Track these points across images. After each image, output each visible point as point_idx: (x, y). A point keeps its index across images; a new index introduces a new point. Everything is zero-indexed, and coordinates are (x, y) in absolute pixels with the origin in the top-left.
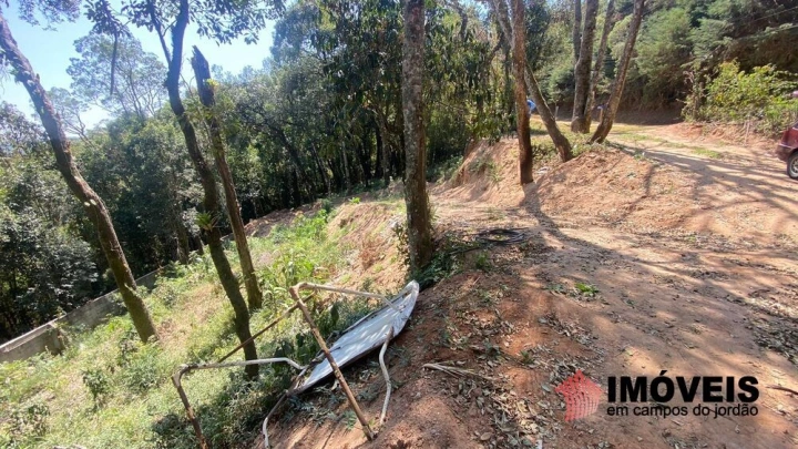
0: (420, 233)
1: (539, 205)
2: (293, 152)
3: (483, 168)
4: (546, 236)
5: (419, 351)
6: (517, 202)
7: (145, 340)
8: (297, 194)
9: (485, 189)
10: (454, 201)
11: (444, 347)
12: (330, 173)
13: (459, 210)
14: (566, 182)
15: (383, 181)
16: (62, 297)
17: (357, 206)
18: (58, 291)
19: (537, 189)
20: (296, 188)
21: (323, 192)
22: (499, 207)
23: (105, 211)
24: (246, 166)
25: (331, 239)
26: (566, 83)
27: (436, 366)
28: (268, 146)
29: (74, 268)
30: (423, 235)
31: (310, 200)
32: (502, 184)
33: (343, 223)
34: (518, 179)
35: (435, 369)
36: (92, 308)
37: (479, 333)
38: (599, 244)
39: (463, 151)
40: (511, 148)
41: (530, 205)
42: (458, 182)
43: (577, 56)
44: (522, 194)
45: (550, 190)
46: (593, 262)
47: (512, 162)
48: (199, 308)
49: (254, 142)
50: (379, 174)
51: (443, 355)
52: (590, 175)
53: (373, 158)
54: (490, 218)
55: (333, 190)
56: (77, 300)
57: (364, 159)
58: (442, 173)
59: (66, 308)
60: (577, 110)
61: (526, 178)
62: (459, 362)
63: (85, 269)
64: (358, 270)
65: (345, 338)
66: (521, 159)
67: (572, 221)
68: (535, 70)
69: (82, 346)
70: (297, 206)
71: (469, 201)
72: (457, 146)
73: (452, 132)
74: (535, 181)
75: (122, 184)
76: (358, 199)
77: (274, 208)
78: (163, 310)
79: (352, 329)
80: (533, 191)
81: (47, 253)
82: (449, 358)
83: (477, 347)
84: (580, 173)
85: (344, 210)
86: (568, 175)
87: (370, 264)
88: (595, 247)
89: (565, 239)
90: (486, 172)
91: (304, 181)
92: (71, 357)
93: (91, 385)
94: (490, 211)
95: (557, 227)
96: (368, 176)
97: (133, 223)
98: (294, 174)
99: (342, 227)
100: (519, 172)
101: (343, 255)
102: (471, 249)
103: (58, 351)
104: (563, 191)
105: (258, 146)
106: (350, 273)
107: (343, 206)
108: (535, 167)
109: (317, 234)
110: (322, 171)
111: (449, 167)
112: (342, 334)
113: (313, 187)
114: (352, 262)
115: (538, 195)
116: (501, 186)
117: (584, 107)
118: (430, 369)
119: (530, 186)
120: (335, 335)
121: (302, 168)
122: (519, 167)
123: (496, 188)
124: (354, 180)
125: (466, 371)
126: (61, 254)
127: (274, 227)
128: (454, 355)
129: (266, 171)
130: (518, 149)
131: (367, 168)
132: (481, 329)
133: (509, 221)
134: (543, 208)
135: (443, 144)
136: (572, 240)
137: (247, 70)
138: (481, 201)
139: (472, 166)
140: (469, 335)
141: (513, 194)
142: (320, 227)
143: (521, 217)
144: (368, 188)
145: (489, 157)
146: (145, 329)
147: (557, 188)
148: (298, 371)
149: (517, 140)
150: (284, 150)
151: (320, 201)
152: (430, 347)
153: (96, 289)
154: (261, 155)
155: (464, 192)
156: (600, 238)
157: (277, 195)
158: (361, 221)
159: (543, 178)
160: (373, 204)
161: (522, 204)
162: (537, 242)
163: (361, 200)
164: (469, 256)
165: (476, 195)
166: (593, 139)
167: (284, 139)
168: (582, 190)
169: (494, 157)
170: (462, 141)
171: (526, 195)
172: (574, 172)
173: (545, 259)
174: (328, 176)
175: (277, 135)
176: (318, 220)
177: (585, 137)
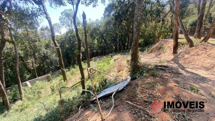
0: (134, 63)
1: (179, 61)
2: (105, 41)
3: (160, 48)
4: (180, 70)
5: (125, 97)
6: (170, 59)
7: (64, 81)
8: (105, 52)
9: (160, 55)
10: (149, 57)
11: (134, 97)
12: (114, 47)
13: (150, 59)
14: (190, 54)
15: (128, 50)
16: (52, 69)
17: (119, 56)
18: (51, 68)
19: (179, 56)
20: (105, 51)
21: (111, 52)
22: (164, 60)
23: (60, 50)
24: (94, 44)
25: (111, 64)
26: (194, 24)
27: (130, 102)
28: (100, 39)
29: (55, 63)
30: (135, 64)
31: (108, 54)
32: (166, 53)
33: (115, 60)
34: (172, 52)
35: (129, 104)
36: (57, 73)
37: (148, 95)
38: (201, 75)
39: (154, 43)
40: (171, 43)
41: (175, 60)
42: (151, 52)
43: (199, 14)
44: (173, 57)
45: (183, 56)
46: (199, 81)
47: (170, 46)
48: (78, 76)
49: (97, 38)
50: (127, 49)
51: (133, 100)
52: (200, 53)
53: (126, 44)
54: (160, 63)
55: (114, 52)
56: (55, 70)
57: (124, 44)
58: (146, 49)
59: (52, 72)
60: (197, 31)
61: (175, 52)
62: (138, 103)
63: (57, 63)
64: (116, 72)
65: (107, 89)
66: (174, 46)
67: (191, 67)
68: (182, 19)
69: (54, 81)
70: (104, 55)
71: (154, 57)
72: (152, 42)
73: (151, 38)
74: (178, 53)
75: (67, 45)
76: (120, 54)
77: (99, 55)
78: (70, 75)
79: (110, 87)
80: (177, 56)
81: (50, 59)
82: (135, 101)
83: (146, 100)
84: (196, 52)
85: (115, 57)
86: (191, 52)
87: (119, 71)
88: (200, 76)
89: (188, 72)
90: (161, 49)
91: (107, 49)
92: (51, 82)
93: (51, 89)
94: (160, 61)
95: (185, 68)
96: (124, 49)
97: (68, 54)
98: (105, 47)
99: (114, 61)
100: (172, 50)
101: (113, 68)
102: (151, 70)
103: (49, 81)
104: (189, 57)
105: (97, 39)
106: (114, 73)
107: (116, 56)
108: (179, 49)
109: (108, 62)
110: (112, 47)
111: (149, 47)
112: (107, 88)
113: (109, 50)
114: (115, 70)
115: (179, 58)
116: (166, 54)
117: (200, 30)
118: (128, 103)
119: (176, 55)
120: (105, 88)
121: (107, 45)
122: (173, 49)
123: (164, 54)
124: (120, 49)
125: (140, 107)
126: (53, 60)
127: (98, 59)
128: (137, 101)
129: (98, 46)
130: (173, 43)
131: (124, 47)
132: (149, 94)
133: (167, 64)
134: (180, 62)
135: (148, 41)
136: (190, 72)
137: (97, 20)
138: (158, 58)
139: (156, 47)
140: (144, 95)
141: (169, 57)
142: (109, 60)
143: (171, 63)
144: (123, 52)
145: (162, 45)
146: (65, 79)
147: (186, 56)
148: (93, 95)
149: (173, 40)
150: (103, 41)
151: (110, 54)
152: (129, 96)
153: (58, 68)
154: (98, 41)
155: (153, 55)
156: (202, 73)
157: (100, 52)
158: (120, 60)
159: (181, 52)
160: (124, 56)
161: (172, 60)
162: (176, 71)
163: (121, 55)
164: (150, 72)
165: (156, 56)
166: (202, 41)
167: (103, 38)
168: (196, 57)
169: (164, 45)
170: (154, 40)
171: (174, 57)
172: (193, 51)
173: (178, 77)
174: (113, 48)
175: (102, 37)
176: (108, 59)
177: (199, 40)
